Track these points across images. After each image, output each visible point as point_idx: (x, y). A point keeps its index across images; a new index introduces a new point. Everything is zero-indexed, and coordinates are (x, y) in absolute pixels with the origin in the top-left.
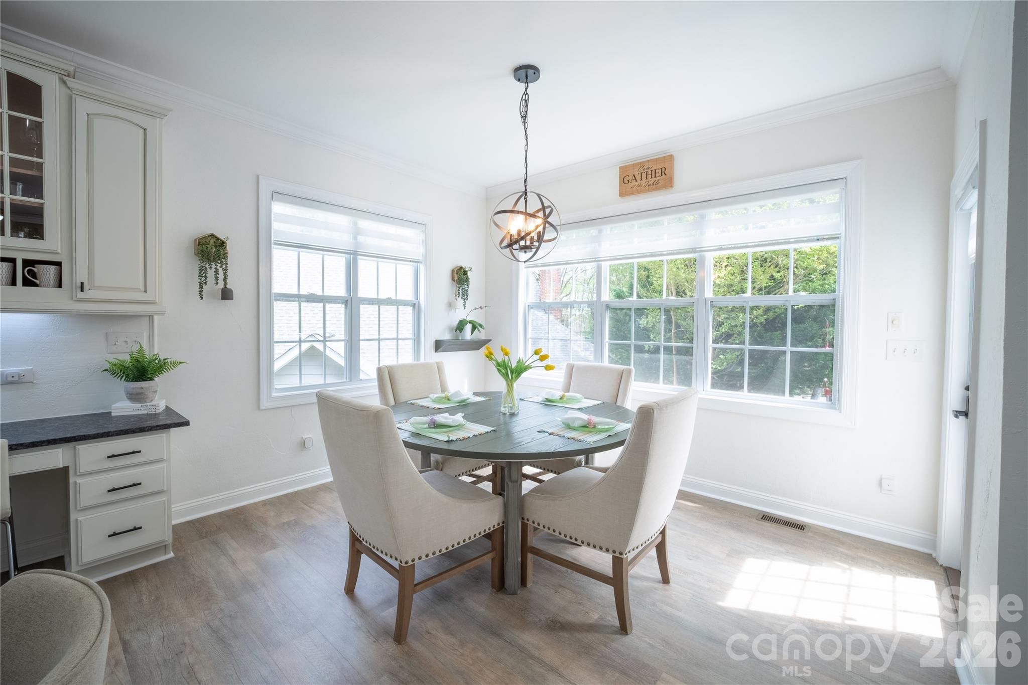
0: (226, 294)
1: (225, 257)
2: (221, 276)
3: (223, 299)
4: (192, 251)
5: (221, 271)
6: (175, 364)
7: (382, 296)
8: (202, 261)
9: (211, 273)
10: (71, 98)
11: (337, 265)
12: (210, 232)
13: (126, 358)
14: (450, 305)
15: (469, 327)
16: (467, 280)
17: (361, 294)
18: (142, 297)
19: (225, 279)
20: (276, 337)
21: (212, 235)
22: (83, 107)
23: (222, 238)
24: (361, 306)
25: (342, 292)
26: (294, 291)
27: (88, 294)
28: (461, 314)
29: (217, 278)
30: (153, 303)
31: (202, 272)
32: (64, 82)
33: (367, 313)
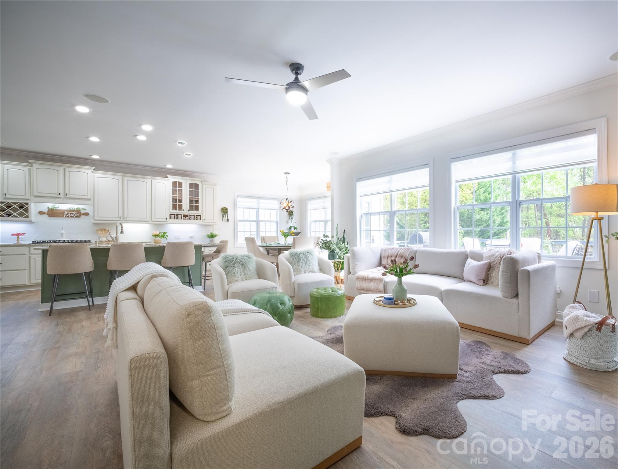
0: (228, 220)
1: (228, 212)
2: (227, 216)
3: (227, 221)
4: (221, 210)
5: (227, 215)
6: (218, 235)
7: (266, 220)
8: (223, 213)
9: (225, 216)
10: (202, 185)
11: (254, 212)
12: (224, 206)
13: (210, 234)
14: (287, 222)
15: (293, 229)
16: (293, 214)
17: (260, 219)
18: (213, 221)
19: (227, 217)
20: (238, 231)
21: (225, 207)
22: (204, 186)
23: (227, 208)
24: (260, 223)
25: (255, 219)
26: (243, 219)
27: (205, 221)
28: (291, 224)
29: (226, 217)
30: (215, 222)
31: (223, 215)
32: (202, 183)
33: (261, 224)
